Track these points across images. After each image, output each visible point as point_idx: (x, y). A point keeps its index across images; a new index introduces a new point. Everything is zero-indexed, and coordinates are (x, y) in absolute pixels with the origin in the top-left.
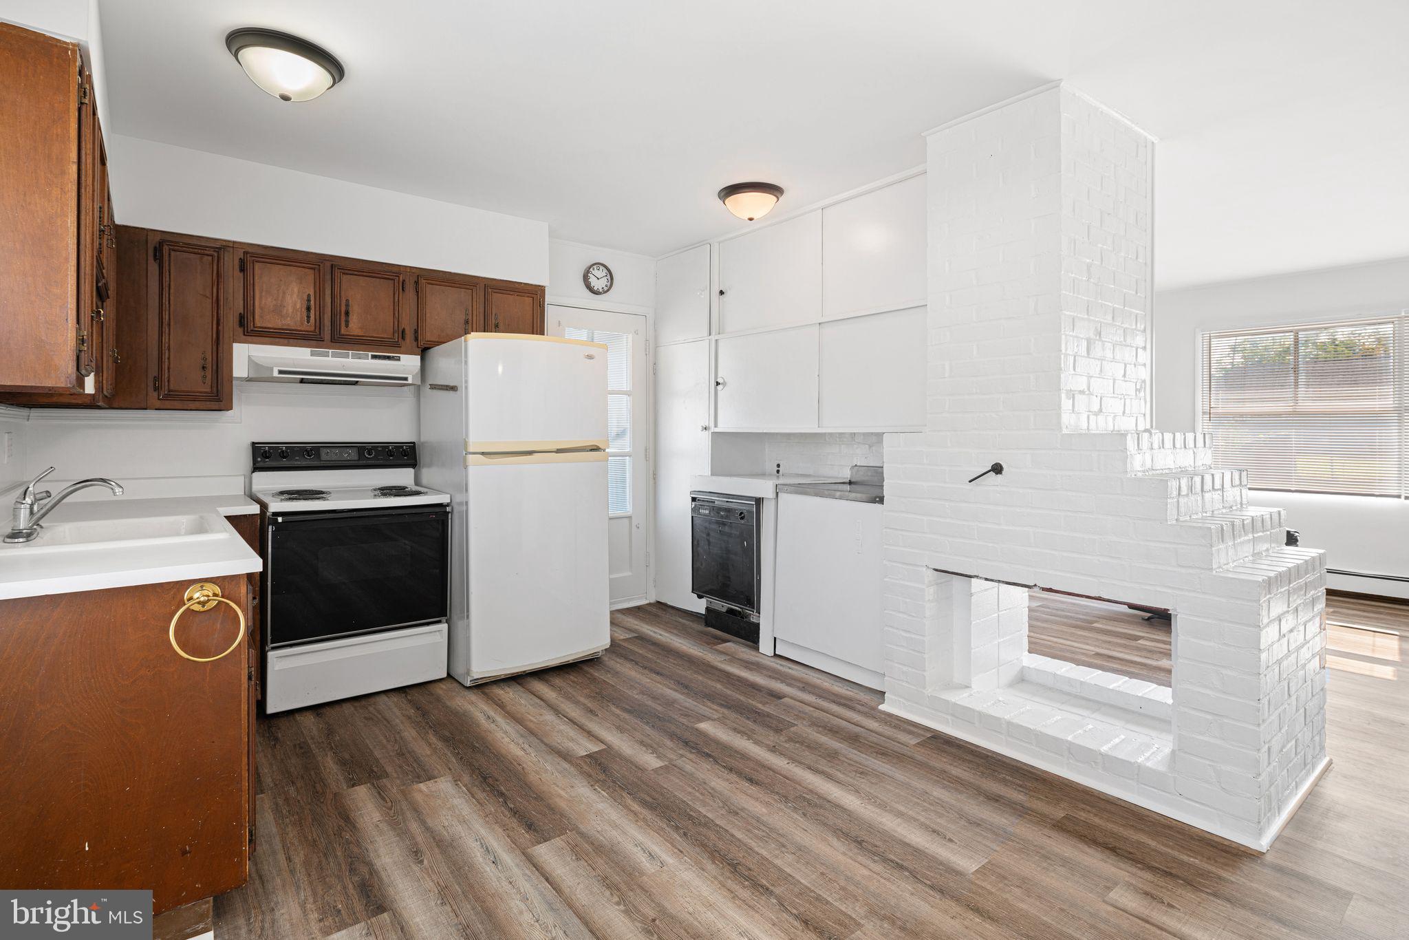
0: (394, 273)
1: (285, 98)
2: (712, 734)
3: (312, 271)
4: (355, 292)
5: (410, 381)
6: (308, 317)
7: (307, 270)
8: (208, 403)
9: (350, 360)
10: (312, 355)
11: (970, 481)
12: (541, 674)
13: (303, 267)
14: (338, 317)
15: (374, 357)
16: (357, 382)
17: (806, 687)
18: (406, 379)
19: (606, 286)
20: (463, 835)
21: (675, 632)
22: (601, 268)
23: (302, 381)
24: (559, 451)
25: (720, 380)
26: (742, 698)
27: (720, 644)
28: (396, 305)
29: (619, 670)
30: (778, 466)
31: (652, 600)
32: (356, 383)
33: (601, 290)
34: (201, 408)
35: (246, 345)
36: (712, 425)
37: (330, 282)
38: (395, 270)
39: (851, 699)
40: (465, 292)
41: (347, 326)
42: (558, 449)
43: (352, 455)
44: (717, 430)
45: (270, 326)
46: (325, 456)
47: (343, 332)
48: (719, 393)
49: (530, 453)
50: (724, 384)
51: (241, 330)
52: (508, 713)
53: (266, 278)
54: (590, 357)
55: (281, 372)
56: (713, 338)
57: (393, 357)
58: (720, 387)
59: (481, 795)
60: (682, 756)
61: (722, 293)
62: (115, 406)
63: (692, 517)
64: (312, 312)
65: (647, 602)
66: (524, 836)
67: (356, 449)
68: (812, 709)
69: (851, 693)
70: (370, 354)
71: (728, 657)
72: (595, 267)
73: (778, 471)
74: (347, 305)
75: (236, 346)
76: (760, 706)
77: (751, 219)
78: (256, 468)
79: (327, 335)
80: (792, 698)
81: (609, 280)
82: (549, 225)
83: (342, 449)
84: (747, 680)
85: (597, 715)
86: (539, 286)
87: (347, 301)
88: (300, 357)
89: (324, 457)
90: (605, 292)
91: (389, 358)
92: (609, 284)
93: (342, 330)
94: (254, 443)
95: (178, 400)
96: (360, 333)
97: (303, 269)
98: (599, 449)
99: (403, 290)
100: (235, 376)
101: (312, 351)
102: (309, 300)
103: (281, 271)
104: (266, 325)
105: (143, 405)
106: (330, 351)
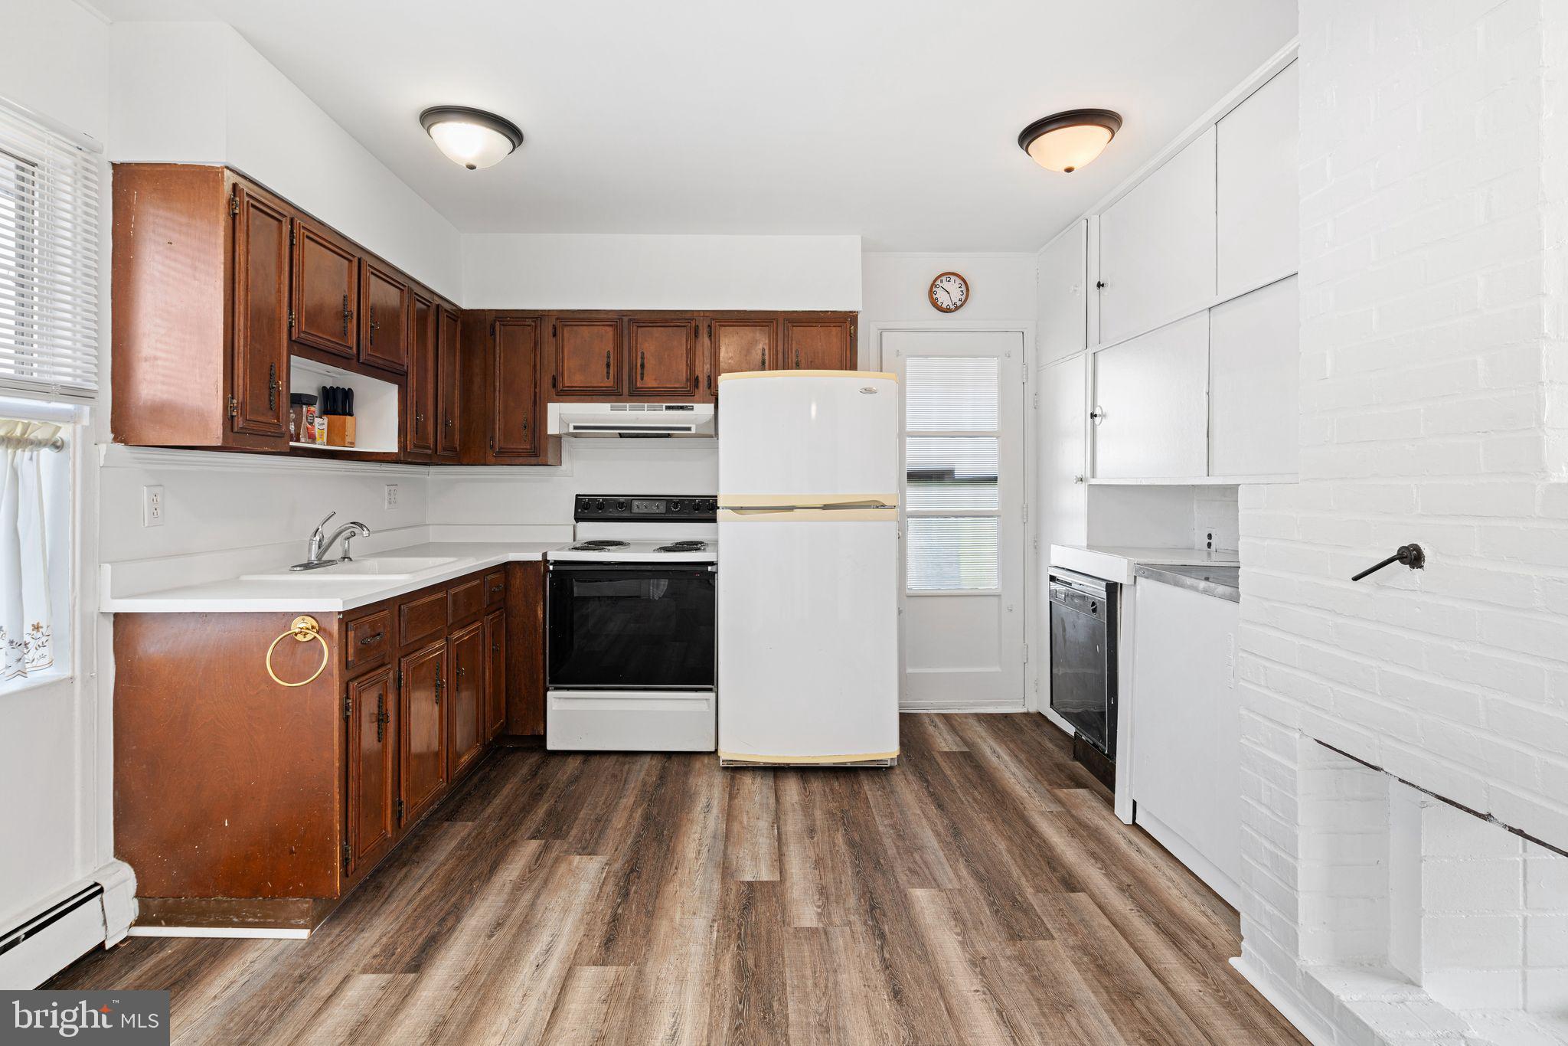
0: (686, 319)
1: (472, 167)
2: (918, 909)
3: (611, 328)
4: (650, 344)
5: (693, 431)
6: (608, 373)
7: (607, 328)
8: (529, 458)
9: (628, 412)
10: (612, 409)
11: (1356, 579)
12: (805, 772)
13: (603, 325)
14: (634, 371)
15: (668, 408)
16: (669, 434)
17: (1138, 888)
18: (689, 429)
19: (960, 300)
20: (550, 924)
21: (1022, 757)
22: (953, 278)
23: (621, 436)
24: (826, 507)
25: (1098, 412)
26: (1016, 872)
27: (1068, 787)
28: (691, 353)
29: (898, 789)
30: (1210, 536)
31: (1032, 710)
32: (669, 436)
33: (952, 307)
34: (524, 463)
35: (558, 404)
36: (1089, 474)
37: (627, 336)
38: (688, 316)
39: (1190, 929)
40: (761, 330)
41: (642, 379)
42: (825, 505)
43: (659, 508)
44: (1094, 481)
45: (576, 385)
46: (638, 508)
47: (638, 385)
48: (1099, 429)
49: (791, 508)
50: (1103, 416)
51: (553, 391)
52: (730, 806)
53: (573, 339)
54: (868, 391)
55: (576, 428)
56: (1090, 351)
57: (687, 407)
58: (1097, 420)
59: (610, 888)
60: (849, 923)
61: (1099, 285)
62: (463, 463)
63: (1051, 602)
64: (612, 367)
65: (1024, 710)
66: (594, 948)
67: (664, 503)
68: (1107, 923)
69: (1203, 920)
70: (664, 405)
71: (1060, 809)
72: (944, 278)
73: (1209, 545)
74: (643, 358)
75: (550, 406)
76: (1029, 892)
77: (1069, 170)
78: (578, 519)
79: (626, 390)
80: (1093, 897)
81: (965, 292)
82: (862, 237)
83: (653, 502)
84: (1051, 848)
85: (812, 838)
86: (850, 312)
87: (643, 353)
88: (600, 412)
89: (635, 510)
90: (957, 308)
91: (682, 408)
92: (963, 298)
93: (638, 383)
94: (577, 495)
95: (507, 456)
96: (655, 384)
97: (604, 328)
98: (883, 506)
99: (696, 336)
100: (549, 433)
101: (611, 406)
102: (609, 357)
103: (585, 332)
104: (573, 385)
105: (483, 462)
106: (628, 404)
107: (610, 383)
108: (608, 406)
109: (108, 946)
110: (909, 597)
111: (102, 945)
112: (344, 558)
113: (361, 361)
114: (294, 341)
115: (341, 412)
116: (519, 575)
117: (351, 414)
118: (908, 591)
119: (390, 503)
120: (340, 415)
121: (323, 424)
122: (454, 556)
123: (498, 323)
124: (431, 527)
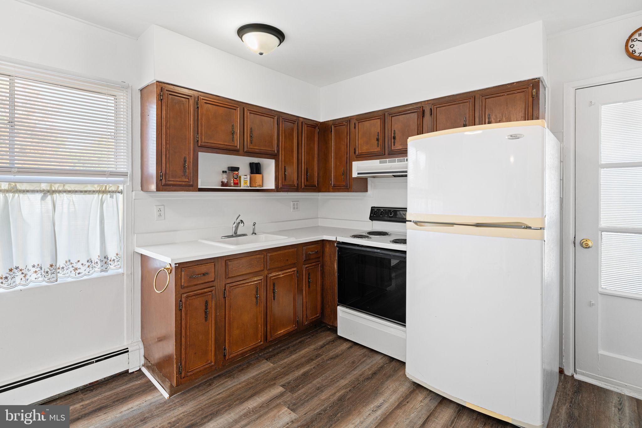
0: (417, 107)
1: (261, 54)
3: (379, 120)
4: (398, 125)
6: (378, 144)
8: (345, 189)
9: (396, 163)
10: (380, 163)
14: (390, 141)
28: (418, 127)
34: (343, 191)
35: (357, 162)
37: (387, 123)
38: (420, 105)
40: (463, 105)
41: (394, 145)
46: (401, 215)
47: (392, 149)
51: (355, 156)
53: (363, 128)
54: (514, 137)
62: (321, 192)
64: (380, 140)
70: (406, 158)
74: (394, 133)
75: (354, 163)
78: (371, 219)
79: (386, 152)
86: (535, 79)
87: (395, 131)
88: (376, 164)
89: (399, 216)
93: (392, 147)
94: (372, 207)
95: (338, 188)
96: (400, 147)
97: (376, 120)
98: (530, 228)
99: (423, 117)
100: (353, 177)
101: (380, 161)
102: (378, 135)
103: (367, 124)
104: (363, 152)
105: (328, 191)
106: (388, 160)
107: (379, 149)
108: (377, 161)
109: (130, 371)
110: (602, 294)
111: (127, 371)
112: (253, 233)
113: (245, 151)
114: (199, 146)
115: (255, 173)
116: (328, 246)
117: (260, 173)
118: (600, 290)
119: (294, 208)
120: (255, 174)
121: (247, 178)
122: (286, 236)
123: (333, 126)
124: (319, 219)
